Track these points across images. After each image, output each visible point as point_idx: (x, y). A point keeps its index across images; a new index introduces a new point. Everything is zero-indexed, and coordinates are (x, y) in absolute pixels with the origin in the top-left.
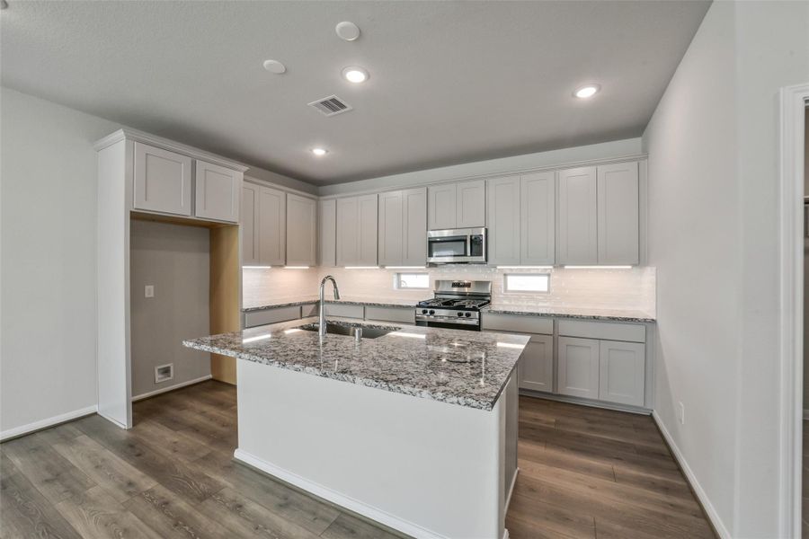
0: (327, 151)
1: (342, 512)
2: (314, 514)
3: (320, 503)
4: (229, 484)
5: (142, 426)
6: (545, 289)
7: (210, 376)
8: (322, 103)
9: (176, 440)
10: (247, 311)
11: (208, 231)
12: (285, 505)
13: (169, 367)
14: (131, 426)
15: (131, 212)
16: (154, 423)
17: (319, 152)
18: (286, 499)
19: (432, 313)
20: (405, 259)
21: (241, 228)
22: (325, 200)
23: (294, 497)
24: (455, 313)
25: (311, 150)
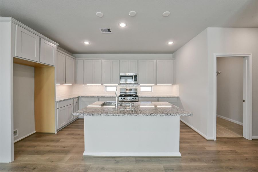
0: (90, 43)
2: (128, 161)
4: (91, 164)
5: (19, 158)
6: (150, 90)
7: (35, 132)
8: (101, 29)
9: (47, 158)
10: (58, 102)
11: (33, 68)
12: (117, 162)
13: (17, 130)
14: (13, 160)
15: (14, 58)
16: (25, 155)
17: (87, 43)
18: (116, 161)
19: (124, 98)
20: (111, 82)
21: (55, 68)
22: (78, 59)
23: (117, 159)
24: (132, 98)
25: (84, 42)
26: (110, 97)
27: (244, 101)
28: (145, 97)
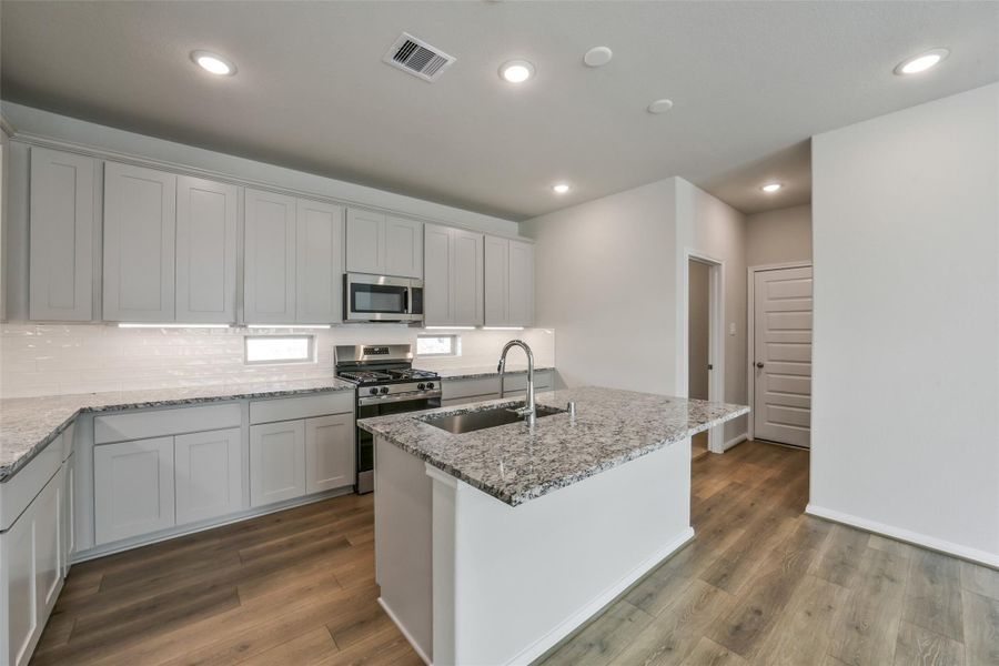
1: (625, 596)
2: (622, 620)
3: (606, 612)
19: (385, 391)
23: (589, 636)
24: (414, 386)
26: (315, 391)
27: (711, 367)
28: (464, 377)
